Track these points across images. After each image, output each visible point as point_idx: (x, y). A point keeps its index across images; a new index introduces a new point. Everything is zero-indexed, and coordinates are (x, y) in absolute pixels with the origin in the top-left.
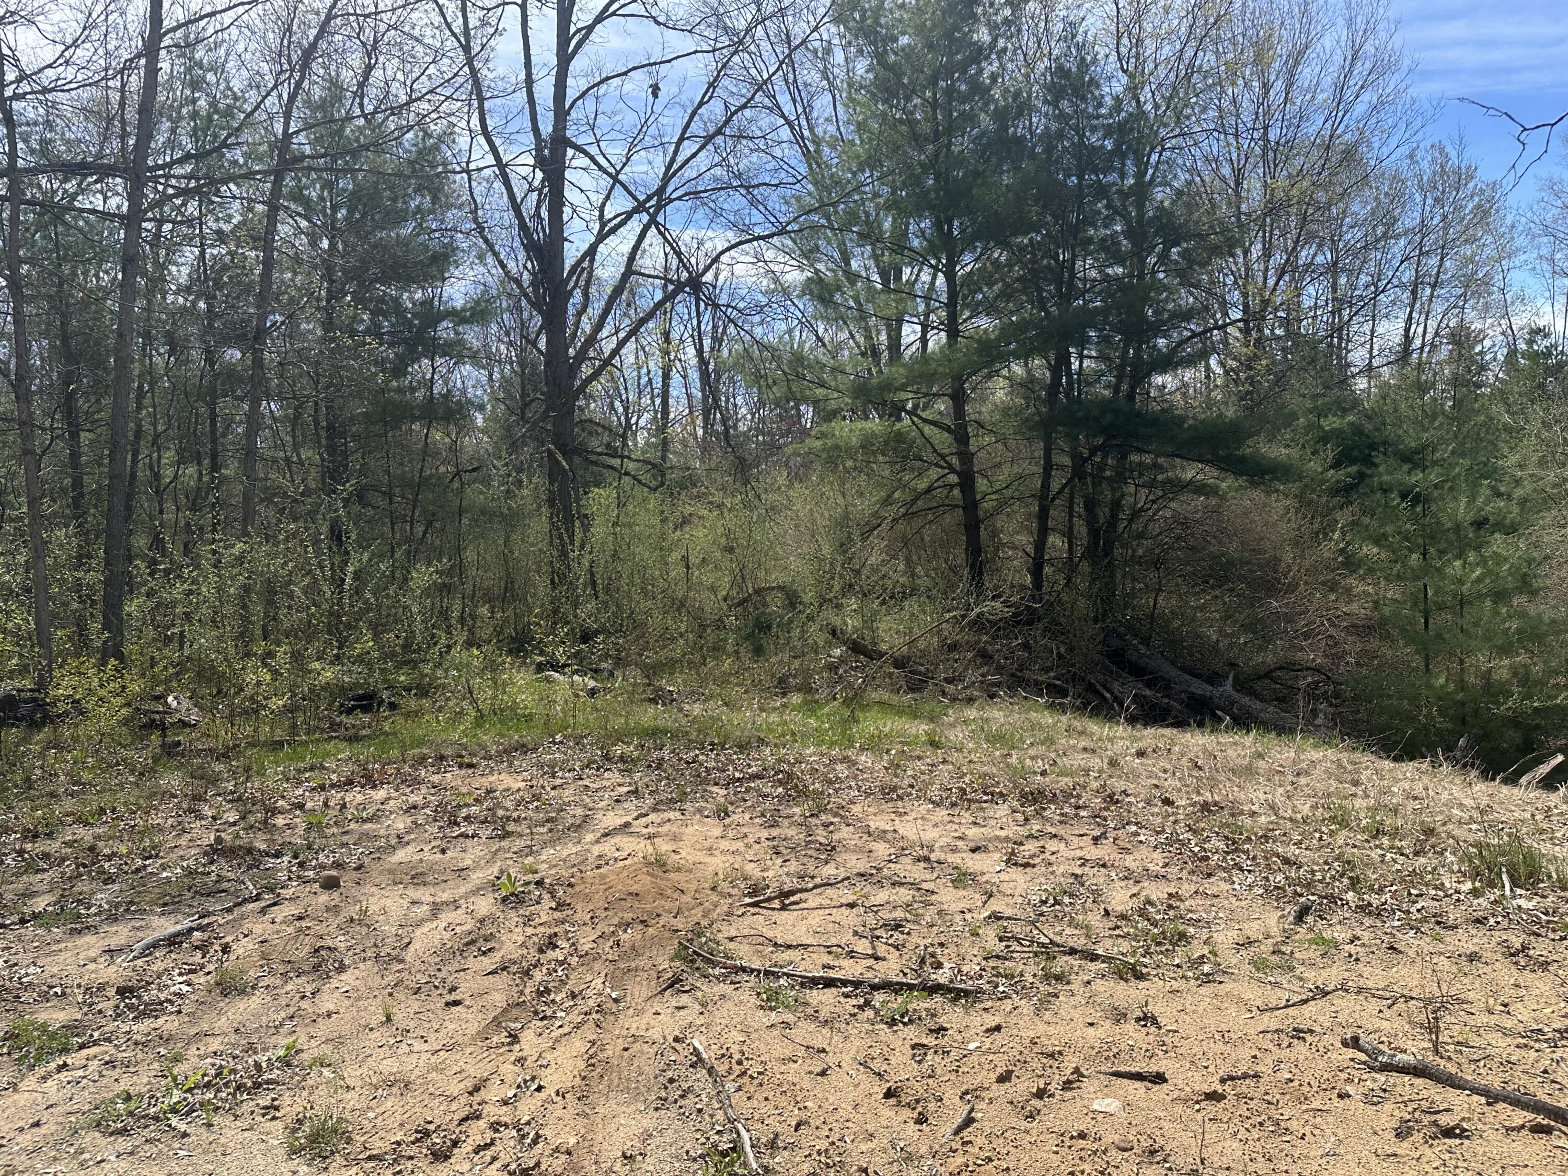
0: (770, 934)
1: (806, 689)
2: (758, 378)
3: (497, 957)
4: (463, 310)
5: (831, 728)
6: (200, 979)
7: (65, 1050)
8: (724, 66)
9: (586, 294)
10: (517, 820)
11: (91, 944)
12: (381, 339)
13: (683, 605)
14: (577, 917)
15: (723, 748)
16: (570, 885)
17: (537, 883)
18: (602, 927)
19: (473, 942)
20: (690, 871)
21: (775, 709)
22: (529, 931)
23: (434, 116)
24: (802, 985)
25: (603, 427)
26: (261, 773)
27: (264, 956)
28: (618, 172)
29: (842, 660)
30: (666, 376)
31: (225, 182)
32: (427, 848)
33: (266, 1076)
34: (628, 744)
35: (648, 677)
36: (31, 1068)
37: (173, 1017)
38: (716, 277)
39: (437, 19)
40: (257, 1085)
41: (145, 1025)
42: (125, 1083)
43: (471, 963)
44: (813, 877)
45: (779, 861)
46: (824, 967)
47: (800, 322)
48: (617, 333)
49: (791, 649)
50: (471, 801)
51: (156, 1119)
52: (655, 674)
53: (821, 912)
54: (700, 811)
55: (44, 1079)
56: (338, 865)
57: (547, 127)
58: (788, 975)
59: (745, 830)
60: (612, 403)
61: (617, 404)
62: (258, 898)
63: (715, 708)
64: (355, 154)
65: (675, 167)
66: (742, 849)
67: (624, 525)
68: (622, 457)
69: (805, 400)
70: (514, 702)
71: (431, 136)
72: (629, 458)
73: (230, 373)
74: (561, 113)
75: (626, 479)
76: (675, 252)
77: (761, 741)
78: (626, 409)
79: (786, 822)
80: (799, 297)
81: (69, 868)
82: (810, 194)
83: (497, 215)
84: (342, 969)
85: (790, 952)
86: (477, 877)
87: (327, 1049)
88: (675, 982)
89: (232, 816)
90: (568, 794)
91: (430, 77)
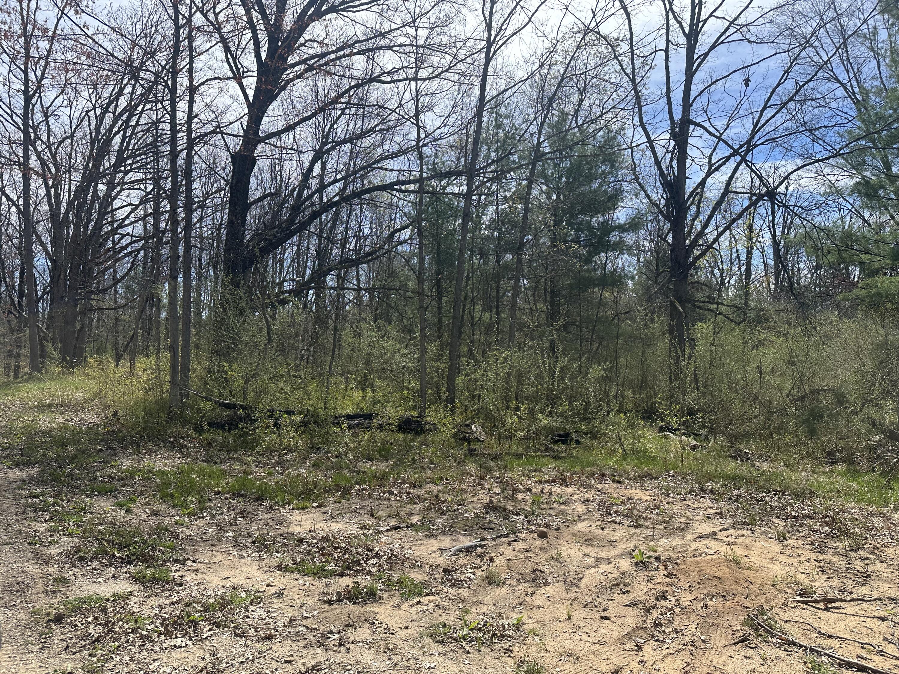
0: (816, 625)
1: (849, 461)
2: (816, 249)
3: (631, 596)
4: (625, 224)
5: (870, 491)
6: (479, 573)
7: (420, 594)
8: (795, 59)
9: (698, 208)
10: (646, 518)
11: (434, 544)
12: (580, 244)
13: (756, 397)
14: (681, 584)
15: (783, 494)
16: (676, 564)
17: (656, 558)
18: (695, 594)
19: (617, 585)
20: (757, 571)
21: (824, 473)
22: (651, 586)
23: (614, 120)
24: (839, 664)
25: (706, 285)
26: (512, 469)
27: (509, 568)
28: (721, 134)
29: (880, 444)
30: (750, 252)
31: (509, 172)
32: (593, 526)
33: (507, 633)
34: (717, 483)
35: (731, 442)
36: (407, 599)
37: (466, 590)
38: (787, 188)
39: (618, 68)
40: (503, 636)
41: (453, 591)
42: (444, 618)
43: (615, 597)
44: (851, 593)
45: (824, 577)
46: (858, 657)
47: (850, 211)
48: (717, 229)
49: (838, 433)
50: (619, 503)
51: (456, 640)
52: (736, 440)
53: (857, 618)
54: (765, 533)
55: (411, 606)
56: (547, 525)
57: (678, 115)
58: (829, 656)
59: (798, 551)
60: (713, 271)
61: (716, 271)
62: (507, 536)
63: (779, 467)
64: (571, 148)
65: (759, 126)
66: (796, 564)
67: (718, 345)
68: (717, 304)
69: (854, 263)
70: (645, 448)
71: (612, 132)
72: (722, 304)
73: (507, 267)
74: (687, 105)
75: (720, 317)
76: (758, 176)
77: (813, 493)
78: (721, 274)
79: (831, 552)
80: (849, 195)
81: (427, 504)
82: (859, 128)
83: (647, 169)
84: (546, 584)
85: (830, 640)
86: (622, 547)
87: (537, 626)
88: (743, 640)
89: (497, 490)
90: (676, 508)
91: (613, 99)
